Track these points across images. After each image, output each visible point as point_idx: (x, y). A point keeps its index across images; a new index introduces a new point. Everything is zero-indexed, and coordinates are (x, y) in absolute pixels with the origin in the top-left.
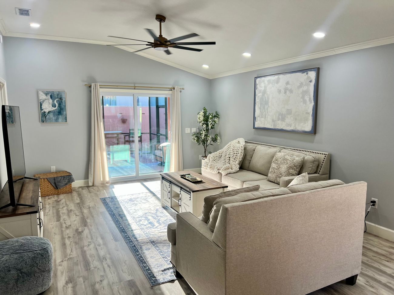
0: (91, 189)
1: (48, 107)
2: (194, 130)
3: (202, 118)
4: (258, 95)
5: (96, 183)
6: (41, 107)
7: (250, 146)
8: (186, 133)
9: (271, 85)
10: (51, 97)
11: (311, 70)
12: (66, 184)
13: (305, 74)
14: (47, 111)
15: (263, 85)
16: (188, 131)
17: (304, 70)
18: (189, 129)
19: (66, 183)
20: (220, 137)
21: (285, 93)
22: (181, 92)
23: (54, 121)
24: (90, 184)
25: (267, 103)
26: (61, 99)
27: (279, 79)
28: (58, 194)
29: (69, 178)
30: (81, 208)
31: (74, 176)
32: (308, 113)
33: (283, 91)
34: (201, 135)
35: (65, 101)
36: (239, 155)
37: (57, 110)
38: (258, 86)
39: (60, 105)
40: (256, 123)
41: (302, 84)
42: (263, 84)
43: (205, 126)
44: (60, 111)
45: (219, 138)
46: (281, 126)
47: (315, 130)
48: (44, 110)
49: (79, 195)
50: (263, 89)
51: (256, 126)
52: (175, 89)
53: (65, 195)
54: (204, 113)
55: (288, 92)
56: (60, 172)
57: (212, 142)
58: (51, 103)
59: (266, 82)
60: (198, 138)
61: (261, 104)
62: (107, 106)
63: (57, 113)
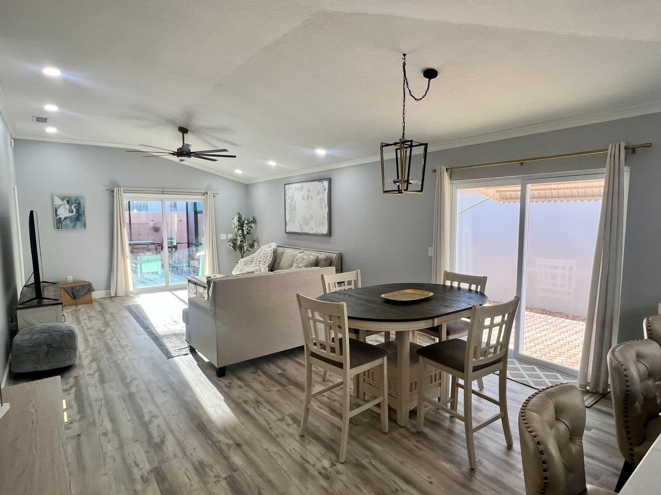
0: (113, 299)
1: (63, 212)
2: (230, 236)
3: (237, 223)
4: (288, 201)
5: (119, 294)
6: (56, 213)
7: (280, 250)
8: (222, 239)
9: (297, 192)
10: (68, 202)
11: (324, 179)
12: (86, 294)
13: (321, 183)
14: (63, 217)
15: (291, 192)
16: (223, 237)
17: (320, 180)
18: (225, 235)
19: (85, 292)
20: (258, 243)
21: (308, 199)
22: (214, 196)
23: (71, 227)
24: (113, 294)
25: (294, 209)
26: (79, 204)
27: (302, 186)
28: (76, 305)
29: (88, 288)
30: (103, 314)
31: (94, 286)
32: (324, 218)
33: (306, 197)
34: (236, 241)
35: (84, 206)
36: (268, 258)
37: (75, 216)
38: (287, 193)
39: (78, 210)
40: (287, 228)
41: (319, 192)
42: (291, 190)
43: (240, 232)
44: (78, 217)
45: (256, 244)
46: (306, 230)
47: (330, 233)
48: (59, 216)
49: (101, 304)
50: (291, 195)
51: (287, 231)
52: (208, 194)
53: (83, 305)
54: (238, 218)
55: (310, 199)
56: (77, 282)
57: (249, 249)
58: (68, 209)
59: (293, 189)
60: (235, 244)
61: (290, 210)
62: (134, 212)
63: (75, 220)
